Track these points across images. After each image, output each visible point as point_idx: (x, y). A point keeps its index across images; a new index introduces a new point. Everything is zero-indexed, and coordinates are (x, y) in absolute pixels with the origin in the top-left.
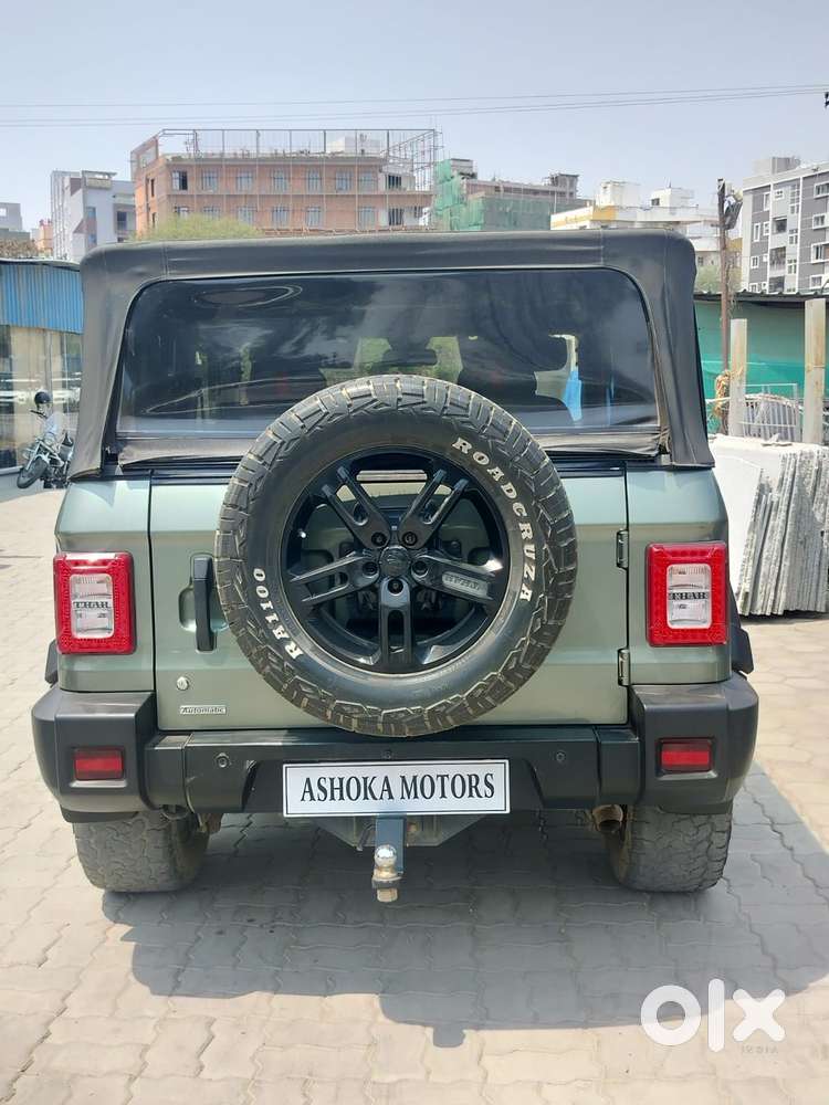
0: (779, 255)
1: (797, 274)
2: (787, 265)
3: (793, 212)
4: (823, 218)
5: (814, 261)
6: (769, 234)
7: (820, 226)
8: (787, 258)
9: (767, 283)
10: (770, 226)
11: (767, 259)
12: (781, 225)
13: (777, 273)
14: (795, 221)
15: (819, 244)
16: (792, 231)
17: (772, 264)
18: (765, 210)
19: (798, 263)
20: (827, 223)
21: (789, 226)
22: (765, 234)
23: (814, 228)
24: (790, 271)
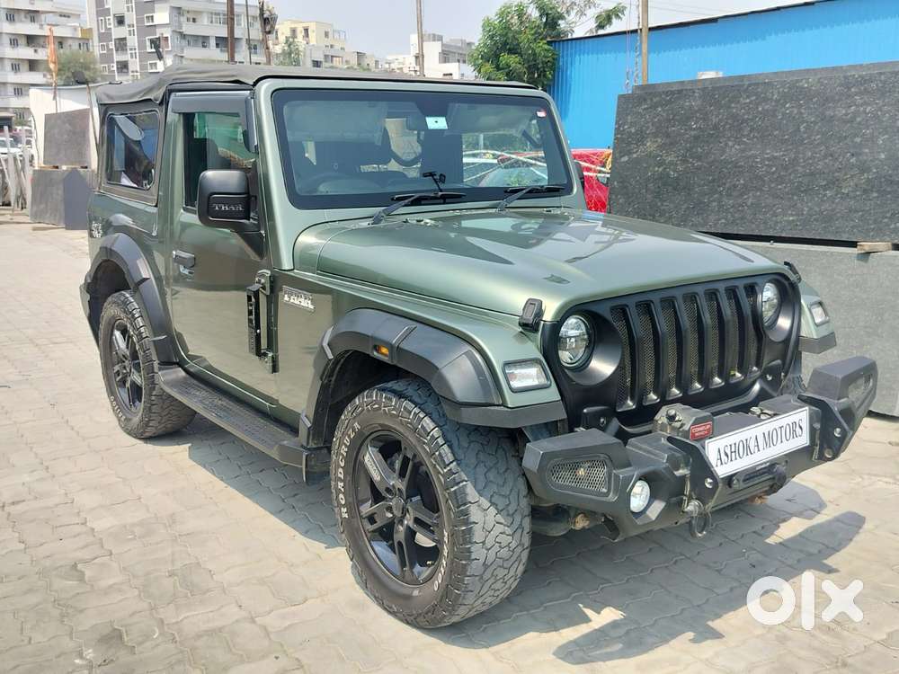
0: (121, 44)
1: (138, 59)
2: (129, 52)
3: (128, 11)
4: (152, 17)
5: (149, 50)
6: (112, 26)
7: (151, 24)
8: (128, 48)
9: (115, 65)
10: (112, 20)
11: (112, 45)
12: (121, 21)
13: (123, 58)
14: (131, 18)
15: (152, 37)
16: (129, 26)
17: (117, 50)
18: (106, 7)
19: (137, 51)
20: (156, 22)
21: (127, 21)
22: (108, 27)
23: (146, 24)
24: (132, 57)
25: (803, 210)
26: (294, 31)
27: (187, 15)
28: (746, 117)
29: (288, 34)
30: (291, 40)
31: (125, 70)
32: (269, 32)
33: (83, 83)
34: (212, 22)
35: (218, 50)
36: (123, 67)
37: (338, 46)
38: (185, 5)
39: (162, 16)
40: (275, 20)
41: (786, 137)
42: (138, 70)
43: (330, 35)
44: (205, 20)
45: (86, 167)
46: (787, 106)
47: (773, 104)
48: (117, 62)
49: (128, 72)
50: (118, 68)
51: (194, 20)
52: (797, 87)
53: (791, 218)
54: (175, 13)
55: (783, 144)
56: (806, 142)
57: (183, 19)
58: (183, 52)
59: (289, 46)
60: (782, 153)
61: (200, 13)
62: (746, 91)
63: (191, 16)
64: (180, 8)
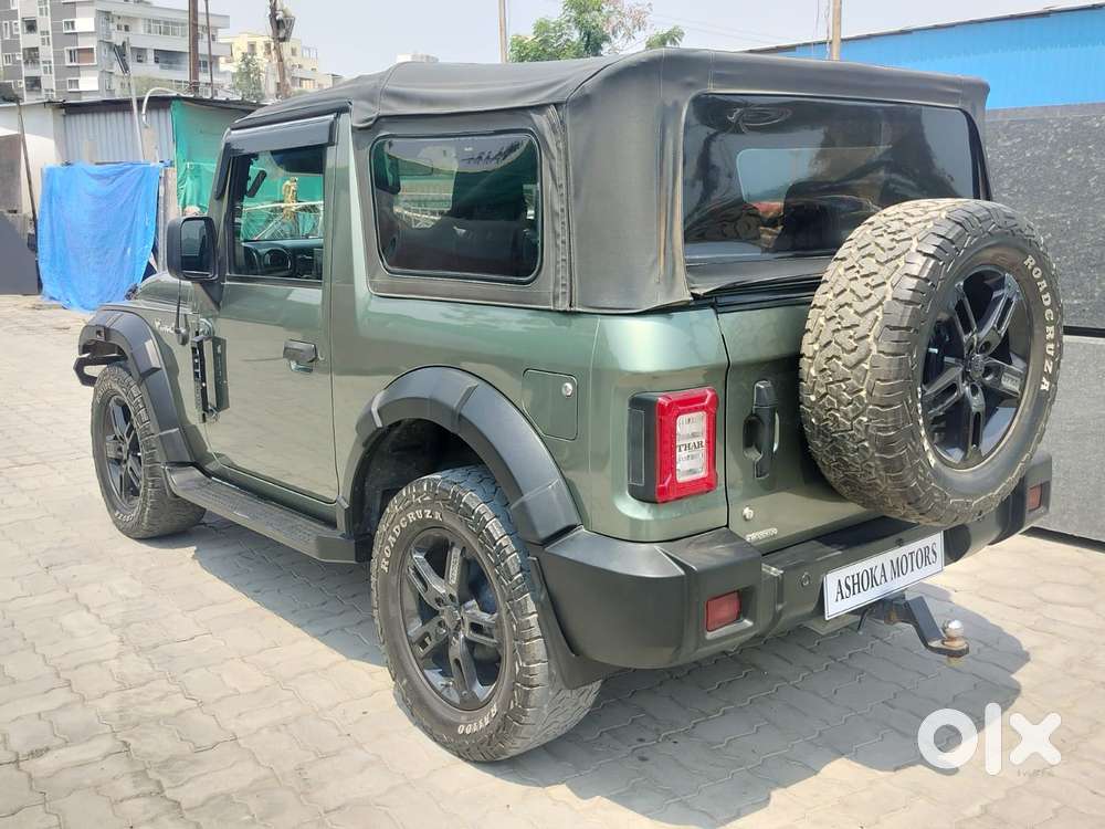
0: (32, 55)
1: (53, 75)
2: (42, 65)
3: (41, 14)
4: (73, 23)
5: (68, 64)
6: (20, 32)
7: (71, 31)
8: (41, 59)
9: (23, 81)
10: (20, 24)
11: (20, 58)
12: (31, 26)
13: (33, 73)
14: (45, 23)
15: (72, 48)
16: (43, 33)
17: (26, 63)
18: (13, 8)
19: (53, 65)
20: (78, 29)
21: (40, 26)
22: (15, 33)
23: (65, 32)
24: (45, 72)
25: (1093, 291)
26: (252, 46)
27: (117, 22)
28: (1006, 165)
29: (246, 49)
30: (249, 57)
31: (36, 88)
32: (284, 40)
33: (12, 101)
34: (150, 32)
35: (158, 66)
36: (35, 83)
37: (308, 67)
38: (117, 9)
39: (85, 23)
40: (291, 23)
41: (1068, 193)
42: (54, 88)
43: (298, 53)
44: (140, 28)
45: (15, 212)
46: (1070, 151)
47: (1048, 148)
48: (26, 78)
49: (40, 91)
50: (27, 85)
51: (127, 28)
52: (1084, 128)
53: (1076, 302)
54: (103, 17)
55: (1062, 201)
56: (1097, 199)
57: (112, 26)
58: (112, 68)
59: (247, 64)
60: (1061, 214)
61: (134, 19)
62: (1005, 130)
63: (123, 23)
64: (108, 13)
